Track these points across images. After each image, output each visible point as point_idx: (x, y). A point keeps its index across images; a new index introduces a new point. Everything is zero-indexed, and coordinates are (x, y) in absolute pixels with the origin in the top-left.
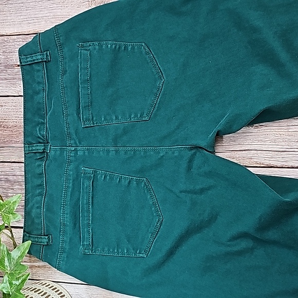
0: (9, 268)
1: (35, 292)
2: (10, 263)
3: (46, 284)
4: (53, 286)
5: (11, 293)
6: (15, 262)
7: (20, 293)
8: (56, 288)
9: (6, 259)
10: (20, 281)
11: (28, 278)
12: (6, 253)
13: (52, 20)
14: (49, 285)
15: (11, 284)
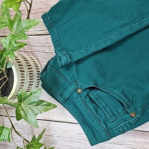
0: (15, 31)
1: (24, 60)
2: (17, 28)
3: (34, 60)
4: (37, 64)
5: (7, 49)
6: (22, 29)
7: (13, 53)
8: (38, 67)
9: (16, 23)
10: (17, 45)
12: (18, 18)
14: (35, 62)
15: (10, 43)
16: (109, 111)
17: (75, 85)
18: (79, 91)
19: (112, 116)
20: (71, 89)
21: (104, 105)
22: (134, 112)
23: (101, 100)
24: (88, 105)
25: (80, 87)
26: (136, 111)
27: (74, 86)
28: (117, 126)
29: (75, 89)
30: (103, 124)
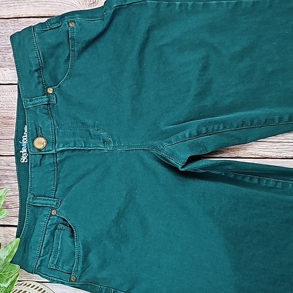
11: (18, 280)
13: (35, 3)
14: (34, 286)
16: (57, 257)
17: (57, 203)
18: (54, 212)
19: (55, 263)
20: (49, 202)
21: (59, 247)
22: (76, 278)
23: (61, 242)
24: (46, 232)
25: (58, 210)
26: (80, 278)
27: (55, 203)
28: (50, 276)
29: (53, 206)
30: (39, 261)
